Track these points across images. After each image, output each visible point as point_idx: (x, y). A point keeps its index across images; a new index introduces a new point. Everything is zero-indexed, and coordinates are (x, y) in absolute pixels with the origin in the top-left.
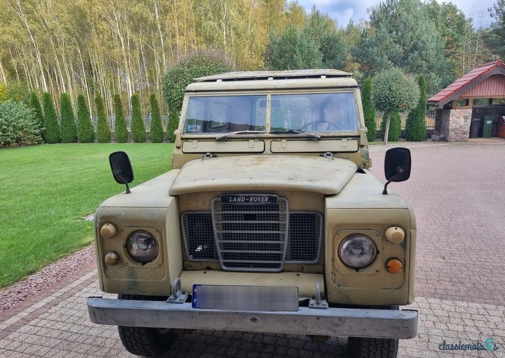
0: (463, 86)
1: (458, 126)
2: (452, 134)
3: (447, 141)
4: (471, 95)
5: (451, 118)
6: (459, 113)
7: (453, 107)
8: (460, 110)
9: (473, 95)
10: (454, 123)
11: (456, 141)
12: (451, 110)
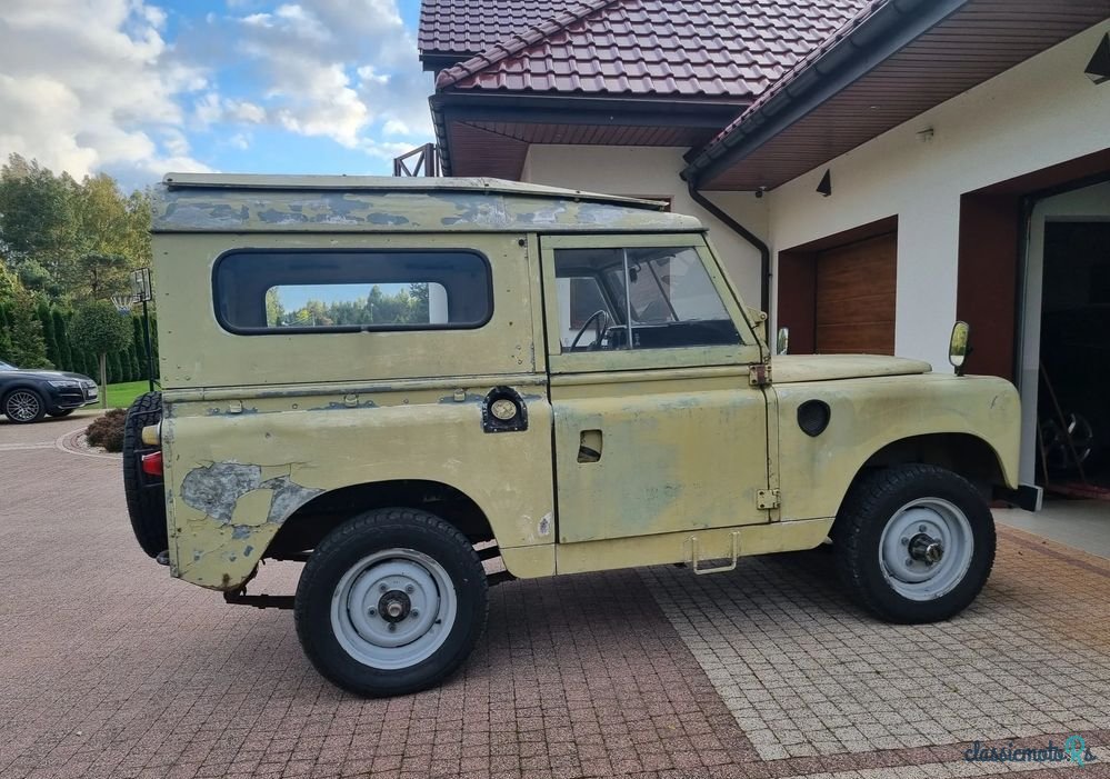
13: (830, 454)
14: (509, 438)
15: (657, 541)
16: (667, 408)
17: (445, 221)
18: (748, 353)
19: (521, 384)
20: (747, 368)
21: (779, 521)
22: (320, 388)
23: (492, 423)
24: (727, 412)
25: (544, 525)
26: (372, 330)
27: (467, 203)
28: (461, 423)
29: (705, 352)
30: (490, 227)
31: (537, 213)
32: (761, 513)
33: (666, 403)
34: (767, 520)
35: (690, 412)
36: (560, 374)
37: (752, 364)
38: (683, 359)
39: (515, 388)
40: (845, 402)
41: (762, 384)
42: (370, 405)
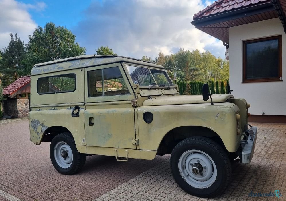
0: (23, 86)
1: (22, 109)
2: (20, 113)
3: (17, 118)
4: (26, 91)
5: (18, 104)
6: (22, 101)
7: (18, 98)
8: (22, 100)
9: (28, 91)
10: (20, 107)
11: (23, 117)
12: (18, 100)
13: (154, 130)
14: (76, 118)
15: (108, 149)
16: (108, 113)
17: (69, 67)
18: (131, 97)
19: (80, 105)
20: (131, 101)
21: (139, 149)
22: (49, 105)
23: (73, 115)
24: (123, 114)
25: (83, 140)
26: (57, 93)
27: (73, 62)
28: (68, 114)
29: (120, 97)
30: (76, 67)
31: (86, 62)
32: (134, 146)
33: (108, 111)
34: (135, 148)
35: (113, 114)
36: (87, 103)
37: (132, 100)
38: (114, 99)
39: (79, 106)
40: (158, 113)
41: (135, 107)
42: (56, 109)
